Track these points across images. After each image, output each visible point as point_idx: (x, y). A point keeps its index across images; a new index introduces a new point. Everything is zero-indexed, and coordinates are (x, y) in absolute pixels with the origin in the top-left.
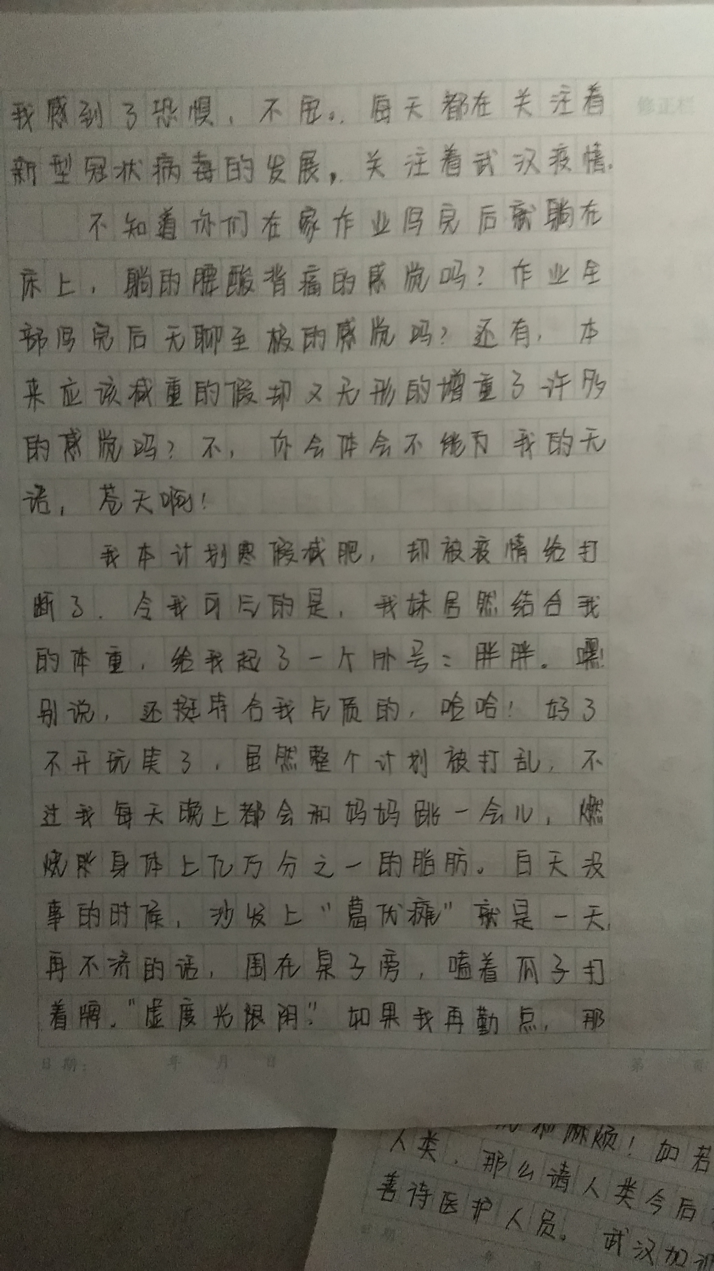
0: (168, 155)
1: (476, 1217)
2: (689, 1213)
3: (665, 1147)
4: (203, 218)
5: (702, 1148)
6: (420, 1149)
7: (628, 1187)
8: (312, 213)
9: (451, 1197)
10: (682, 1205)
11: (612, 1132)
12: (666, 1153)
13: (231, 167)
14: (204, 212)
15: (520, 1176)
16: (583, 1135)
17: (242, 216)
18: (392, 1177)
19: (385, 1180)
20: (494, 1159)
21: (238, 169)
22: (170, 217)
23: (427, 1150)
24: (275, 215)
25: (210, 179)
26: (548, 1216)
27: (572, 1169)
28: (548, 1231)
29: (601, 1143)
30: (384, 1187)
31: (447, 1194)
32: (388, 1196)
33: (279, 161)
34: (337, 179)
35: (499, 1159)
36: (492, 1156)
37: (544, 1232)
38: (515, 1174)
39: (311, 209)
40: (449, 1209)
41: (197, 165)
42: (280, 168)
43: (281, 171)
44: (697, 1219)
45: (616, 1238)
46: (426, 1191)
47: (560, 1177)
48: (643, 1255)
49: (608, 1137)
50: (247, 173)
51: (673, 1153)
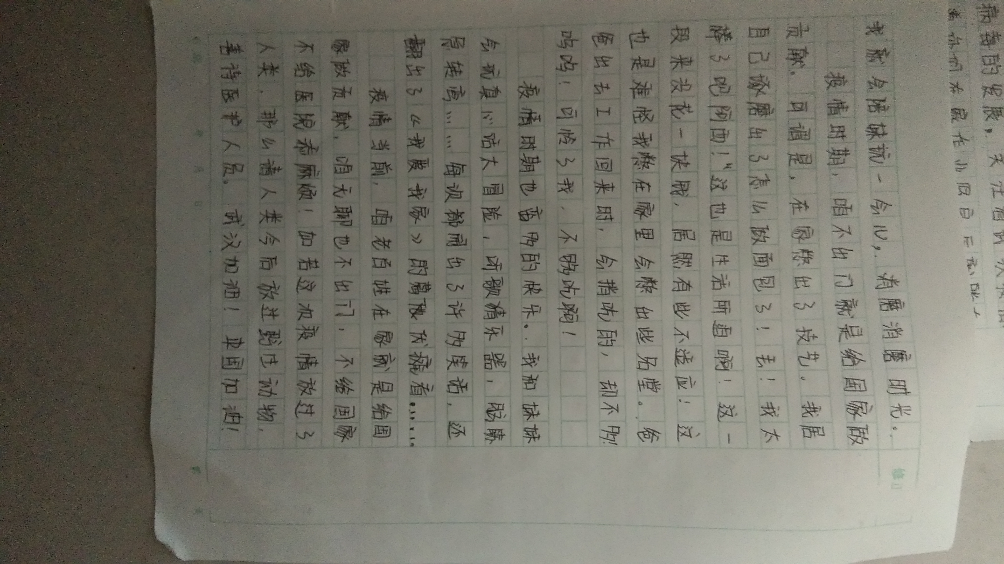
0: (998, 14)
1: (226, 117)
2: (266, 265)
3: (311, 235)
4: (956, 41)
5: (316, 262)
6: (264, 64)
7: (275, 217)
8: (963, 117)
9: (235, 96)
10: (271, 259)
11: (312, 195)
12: (306, 238)
13: (992, 58)
14: (960, 41)
15: (263, 140)
16: (304, 176)
17: (958, 67)
18: (238, 49)
19: (234, 45)
20: (271, 118)
21: (990, 64)
22: (955, 17)
23: (264, 69)
24: (960, 90)
25: (982, 44)
26: (239, 167)
27: (277, 174)
28: (228, 171)
29: (303, 189)
30: (230, 45)
31: (237, 92)
32: (225, 51)
33: (998, 92)
34: (988, 134)
35: (272, 121)
36: (272, 116)
37: (226, 168)
38: (264, 136)
39: (966, 116)
40: (226, 97)
41: (992, 35)
42: (994, 93)
43: (991, 94)
44: (265, 272)
45: (235, 219)
46: (235, 77)
47: (269, 168)
48: (227, 241)
49: (308, 193)
50: (989, 70)
51: (307, 242)
